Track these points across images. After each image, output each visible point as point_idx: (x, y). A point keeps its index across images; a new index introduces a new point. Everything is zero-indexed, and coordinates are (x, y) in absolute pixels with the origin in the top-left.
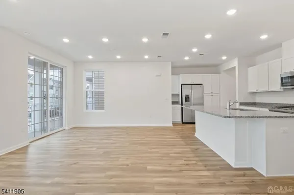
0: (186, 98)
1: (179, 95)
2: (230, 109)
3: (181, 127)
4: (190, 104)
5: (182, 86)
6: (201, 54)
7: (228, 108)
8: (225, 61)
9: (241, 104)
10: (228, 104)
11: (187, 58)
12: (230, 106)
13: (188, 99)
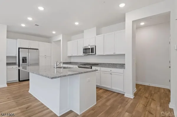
0: (23, 60)
1: (16, 57)
2: (57, 68)
3: (18, 85)
4: (27, 64)
5: (19, 49)
6: (36, 25)
7: (56, 68)
8: (54, 35)
9: (64, 63)
10: (56, 64)
11: (23, 25)
12: (57, 65)
13: (25, 60)
